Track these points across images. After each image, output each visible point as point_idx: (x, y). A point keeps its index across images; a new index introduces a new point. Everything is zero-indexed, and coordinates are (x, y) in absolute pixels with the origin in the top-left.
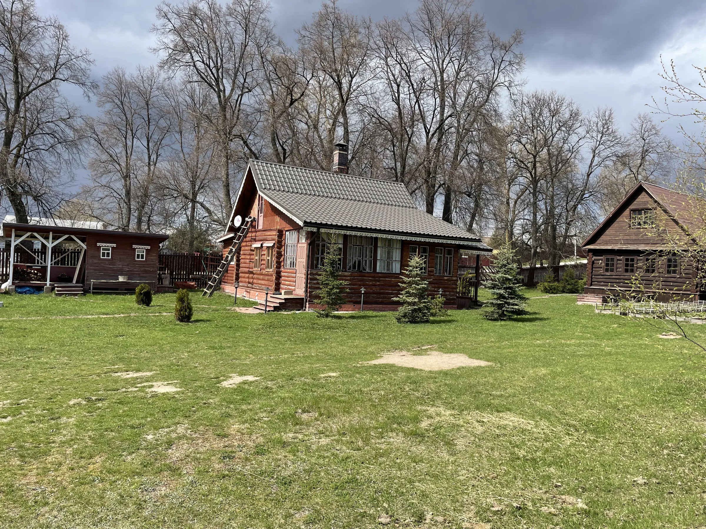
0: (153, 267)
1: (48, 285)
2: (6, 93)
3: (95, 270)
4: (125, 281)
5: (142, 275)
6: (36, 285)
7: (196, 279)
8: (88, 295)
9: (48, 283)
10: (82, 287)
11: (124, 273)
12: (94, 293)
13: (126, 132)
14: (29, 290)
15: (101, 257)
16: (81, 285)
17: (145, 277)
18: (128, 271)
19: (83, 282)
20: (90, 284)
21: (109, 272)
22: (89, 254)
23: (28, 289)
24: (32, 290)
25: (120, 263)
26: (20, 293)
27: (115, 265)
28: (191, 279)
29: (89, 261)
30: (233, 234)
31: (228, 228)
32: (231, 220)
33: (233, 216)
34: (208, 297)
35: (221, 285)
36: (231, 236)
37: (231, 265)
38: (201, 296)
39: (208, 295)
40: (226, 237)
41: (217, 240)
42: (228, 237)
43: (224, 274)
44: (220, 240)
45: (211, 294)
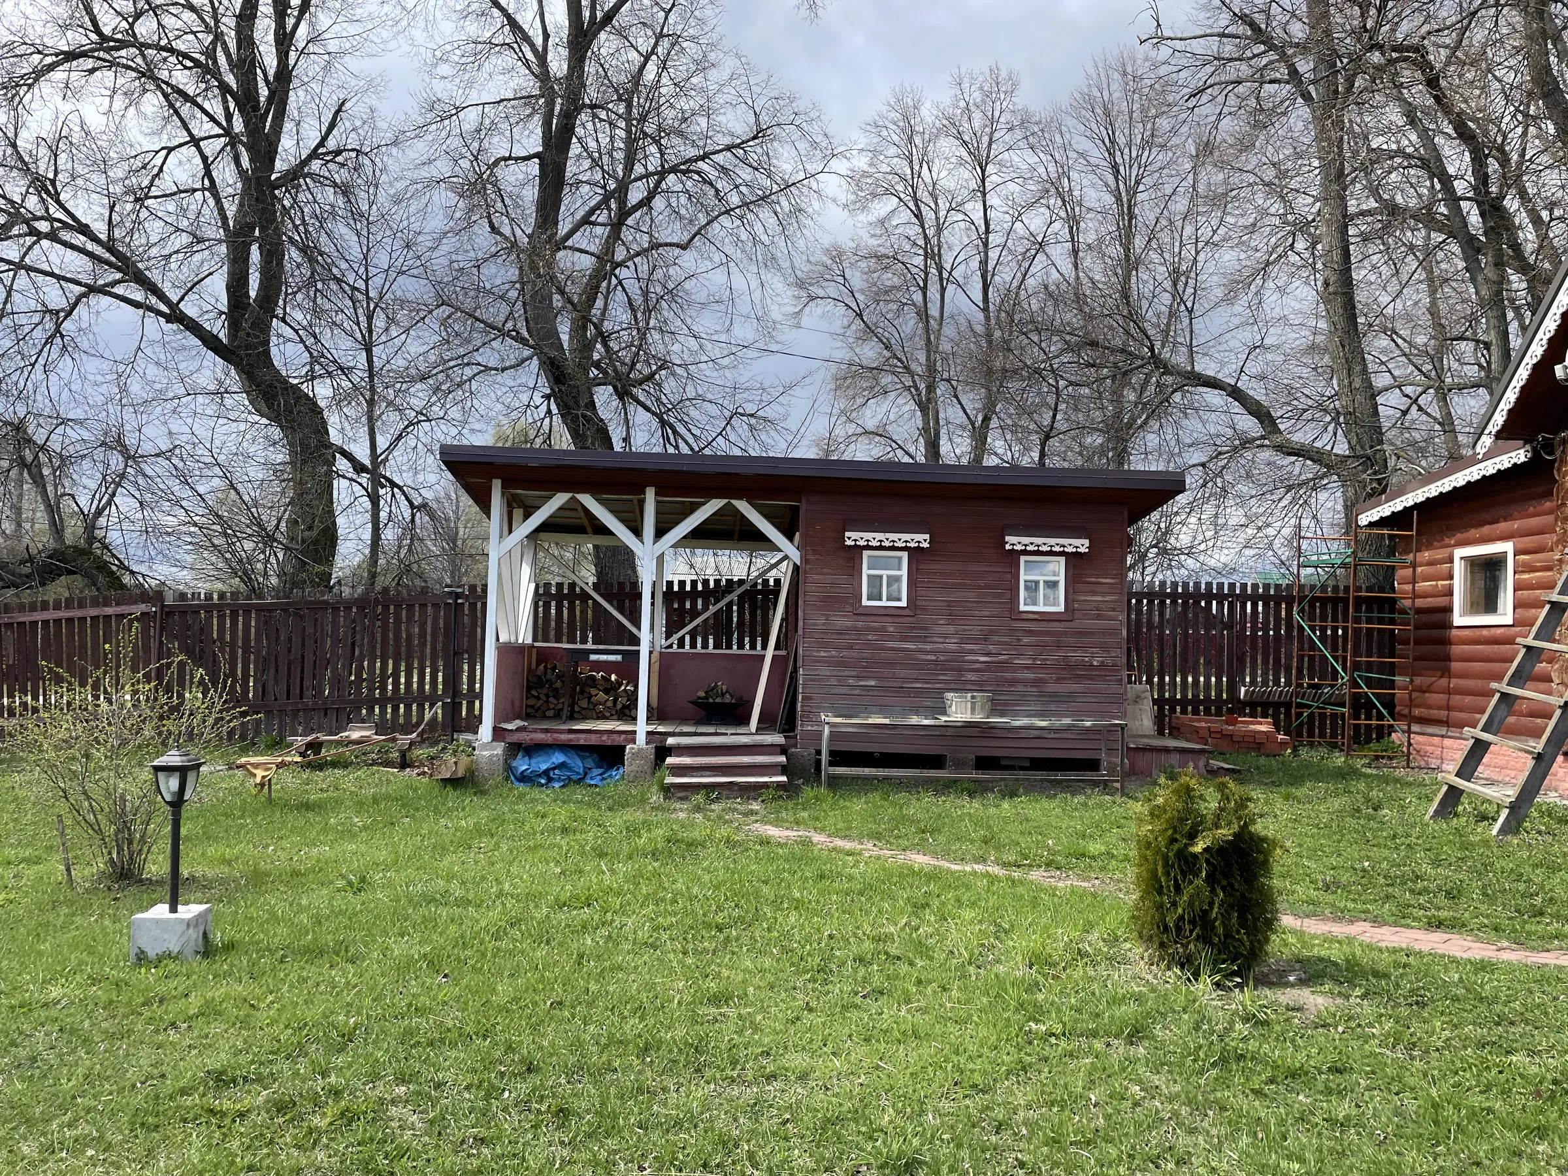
0: (1104, 647)
1: (641, 738)
2: (546, 36)
3: (842, 664)
4: (978, 718)
5: (1052, 687)
6: (593, 740)
7: (1277, 705)
8: (808, 792)
9: (642, 727)
10: (783, 750)
11: (970, 676)
12: (835, 783)
13: (927, 274)
14: (562, 766)
15: (865, 602)
16: (778, 739)
17: (1069, 698)
18: (988, 667)
19: (789, 725)
20: (821, 733)
21: (903, 673)
22: (813, 586)
23: (558, 758)
24: (577, 764)
25: (952, 629)
26: (523, 778)
27: (924, 639)
28: (1245, 704)
29: (812, 619)
30: (1522, 451)
31: (1505, 413)
32: (1535, 361)
33: (1552, 333)
34: (1502, 831)
35: (1409, 737)
36: (1507, 465)
37: (1477, 632)
38: (1427, 817)
39: (1501, 820)
40: (1460, 479)
41: (1368, 513)
42: (1473, 474)
43: (1418, 680)
44: (1398, 505)
45: (1519, 808)
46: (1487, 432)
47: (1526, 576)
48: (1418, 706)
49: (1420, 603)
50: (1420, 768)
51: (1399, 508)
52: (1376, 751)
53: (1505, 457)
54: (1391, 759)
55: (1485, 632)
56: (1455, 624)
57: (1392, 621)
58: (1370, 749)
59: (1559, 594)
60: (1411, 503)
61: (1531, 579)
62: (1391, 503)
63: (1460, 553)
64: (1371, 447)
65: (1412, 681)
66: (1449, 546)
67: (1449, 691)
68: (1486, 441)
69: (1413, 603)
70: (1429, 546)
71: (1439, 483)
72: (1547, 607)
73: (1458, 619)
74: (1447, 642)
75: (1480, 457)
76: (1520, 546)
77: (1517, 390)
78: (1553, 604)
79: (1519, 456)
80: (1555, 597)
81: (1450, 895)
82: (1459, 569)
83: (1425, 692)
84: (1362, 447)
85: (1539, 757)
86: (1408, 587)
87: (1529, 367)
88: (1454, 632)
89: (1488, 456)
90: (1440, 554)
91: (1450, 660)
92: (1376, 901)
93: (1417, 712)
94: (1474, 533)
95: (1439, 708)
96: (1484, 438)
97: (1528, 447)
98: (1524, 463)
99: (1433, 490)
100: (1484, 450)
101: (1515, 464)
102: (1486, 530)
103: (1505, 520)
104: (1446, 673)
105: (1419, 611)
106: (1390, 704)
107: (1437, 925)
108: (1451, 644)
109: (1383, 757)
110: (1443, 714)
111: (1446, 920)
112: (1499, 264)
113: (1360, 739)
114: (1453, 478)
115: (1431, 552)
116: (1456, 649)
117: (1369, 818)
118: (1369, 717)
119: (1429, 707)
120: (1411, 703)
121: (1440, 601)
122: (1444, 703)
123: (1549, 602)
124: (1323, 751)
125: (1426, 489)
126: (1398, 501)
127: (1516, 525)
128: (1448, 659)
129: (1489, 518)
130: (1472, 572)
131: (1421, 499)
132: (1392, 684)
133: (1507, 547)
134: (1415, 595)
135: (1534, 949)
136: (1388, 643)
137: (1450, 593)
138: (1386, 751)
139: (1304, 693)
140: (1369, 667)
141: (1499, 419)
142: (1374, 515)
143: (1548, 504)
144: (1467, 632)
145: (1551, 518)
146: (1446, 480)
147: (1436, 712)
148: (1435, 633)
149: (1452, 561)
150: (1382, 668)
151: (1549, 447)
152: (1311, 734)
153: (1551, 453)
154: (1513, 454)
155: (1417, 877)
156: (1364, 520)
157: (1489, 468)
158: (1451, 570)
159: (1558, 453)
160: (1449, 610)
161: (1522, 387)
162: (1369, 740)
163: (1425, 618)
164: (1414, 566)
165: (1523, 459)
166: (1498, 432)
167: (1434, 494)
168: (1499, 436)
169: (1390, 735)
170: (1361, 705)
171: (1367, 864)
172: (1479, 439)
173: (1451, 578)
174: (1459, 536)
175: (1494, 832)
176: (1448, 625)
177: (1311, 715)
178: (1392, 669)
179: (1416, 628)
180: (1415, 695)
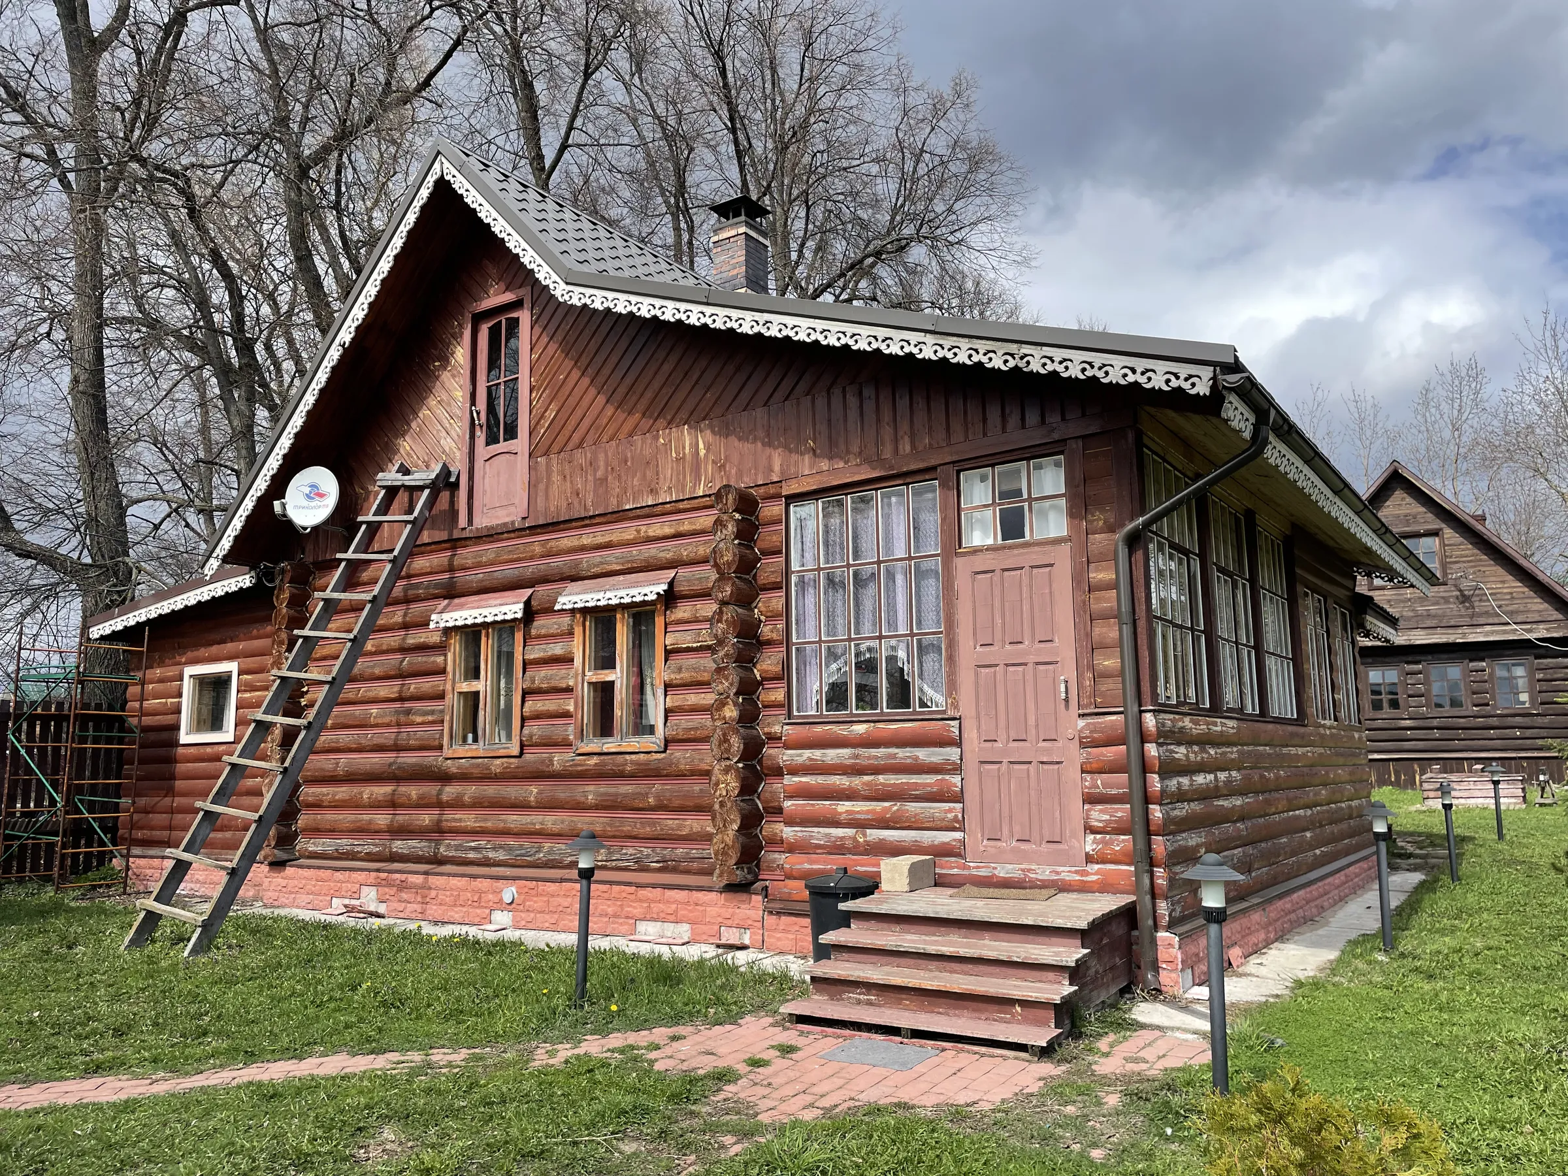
30: (247, 577)
31: (231, 539)
32: (259, 494)
33: (275, 471)
34: (194, 951)
35: (128, 861)
36: (234, 589)
37: (202, 749)
38: (122, 948)
39: (193, 940)
40: (191, 598)
41: (101, 626)
42: (204, 594)
43: (142, 801)
44: (131, 619)
45: (209, 927)
46: (214, 555)
47: (247, 695)
48: (142, 828)
49: (147, 721)
50: (138, 893)
51: (132, 623)
52: (94, 880)
53: (233, 580)
54: (109, 886)
55: (209, 750)
56: (181, 742)
57: (121, 741)
58: (87, 879)
59: (264, 713)
60: (143, 619)
61: (252, 697)
62: (124, 618)
63: (189, 671)
64: (112, 558)
65: (134, 803)
66: (179, 664)
67: (172, 811)
68: (214, 564)
69: (140, 720)
70: (161, 664)
71: (172, 601)
72: (253, 725)
73: (185, 738)
74: (172, 760)
75: (208, 578)
76: (243, 666)
77: (243, 519)
78: (259, 723)
79: (245, 581)
80: (260, 716)
81: (119, 1033)
82: (187, 686)
83: (149, 813)
84: (103, 556)
85: (233, 872)
86: (137, 705)
87: (254, 498)
88: (180, 750)
89: (215, 579)
90: (171, 672)
91: (175, 779)
92: (33, 1056)
93: (139, 834)
94: (203, 652)
95: (163, 828)
96: (212, 561)
97: (253, 573)
98: (249, 588)
99: (166, 607)
100: (211, 572)
101: (241, 588)
102: (215, 649)
103: (232, 641)
104: (171, 792)
105: (146, 729)
106: (111, 828)
107: (97, 1069)
108: (176, 762)
109: (100, 886)
110: (165, 834)
111: (103, 1063)
112: (251, 399)
113: (77, 869)
114: (185, 596)
115: (163, 670)
116: (181, 768)
117: (60, 958)
118: (89, 844)
119: (152, 828)
120: (133, 826)
121: (169, 719)
122: (167, 823)
123: (255, 721)
124: (32, 887)
125: (159, 605)
126: (131, 615)
127: (241, 646)
128: (173, 777)
129: (218, 637)
130: (200, 691)
131: (153, 615)
132: (116, 808)
133: (232, 667)
134: (143, 713)
135: (187, 1073)
136: (115, 763)
137: (178, 711)
138: (104, 879)
139: (15, 823)
140: (93, 790)
141: (226, 544)
142: (106, 628)
143: (269, 628)
144: (192, 750)
145: (268, 641)
146: (178, 598)
147: (158, 833)
148: (162, 751)
149: (181, 680)
150: (106, 791)
151: (269, 575)
152: (21, 869)
153: (272, 581)
154: (240, 579)
155: (89, 1019)
156: (95, 632)
157: (219, 589)
158: (181, 687)
159: (277, 582)
160: (176, 727)
161: (248, 517)
162: (88, 868)
163: (152, 736)
164: (143, 683)
165: (248, 584)
166: (225, 556)
167: (166, 611)
168: (226, 560)
169: (111, 861)
170: (79, 832)
171: (36, 1014)
172: (207, 560)
173: (180, 695)
174: (190, 654)
175: (186, 954)
176: (175, 743)
177: (23, 847)
178: (118, 791)
179: (141, 746)
180: (136, 817)
